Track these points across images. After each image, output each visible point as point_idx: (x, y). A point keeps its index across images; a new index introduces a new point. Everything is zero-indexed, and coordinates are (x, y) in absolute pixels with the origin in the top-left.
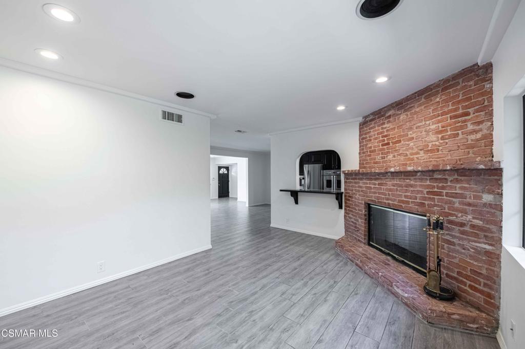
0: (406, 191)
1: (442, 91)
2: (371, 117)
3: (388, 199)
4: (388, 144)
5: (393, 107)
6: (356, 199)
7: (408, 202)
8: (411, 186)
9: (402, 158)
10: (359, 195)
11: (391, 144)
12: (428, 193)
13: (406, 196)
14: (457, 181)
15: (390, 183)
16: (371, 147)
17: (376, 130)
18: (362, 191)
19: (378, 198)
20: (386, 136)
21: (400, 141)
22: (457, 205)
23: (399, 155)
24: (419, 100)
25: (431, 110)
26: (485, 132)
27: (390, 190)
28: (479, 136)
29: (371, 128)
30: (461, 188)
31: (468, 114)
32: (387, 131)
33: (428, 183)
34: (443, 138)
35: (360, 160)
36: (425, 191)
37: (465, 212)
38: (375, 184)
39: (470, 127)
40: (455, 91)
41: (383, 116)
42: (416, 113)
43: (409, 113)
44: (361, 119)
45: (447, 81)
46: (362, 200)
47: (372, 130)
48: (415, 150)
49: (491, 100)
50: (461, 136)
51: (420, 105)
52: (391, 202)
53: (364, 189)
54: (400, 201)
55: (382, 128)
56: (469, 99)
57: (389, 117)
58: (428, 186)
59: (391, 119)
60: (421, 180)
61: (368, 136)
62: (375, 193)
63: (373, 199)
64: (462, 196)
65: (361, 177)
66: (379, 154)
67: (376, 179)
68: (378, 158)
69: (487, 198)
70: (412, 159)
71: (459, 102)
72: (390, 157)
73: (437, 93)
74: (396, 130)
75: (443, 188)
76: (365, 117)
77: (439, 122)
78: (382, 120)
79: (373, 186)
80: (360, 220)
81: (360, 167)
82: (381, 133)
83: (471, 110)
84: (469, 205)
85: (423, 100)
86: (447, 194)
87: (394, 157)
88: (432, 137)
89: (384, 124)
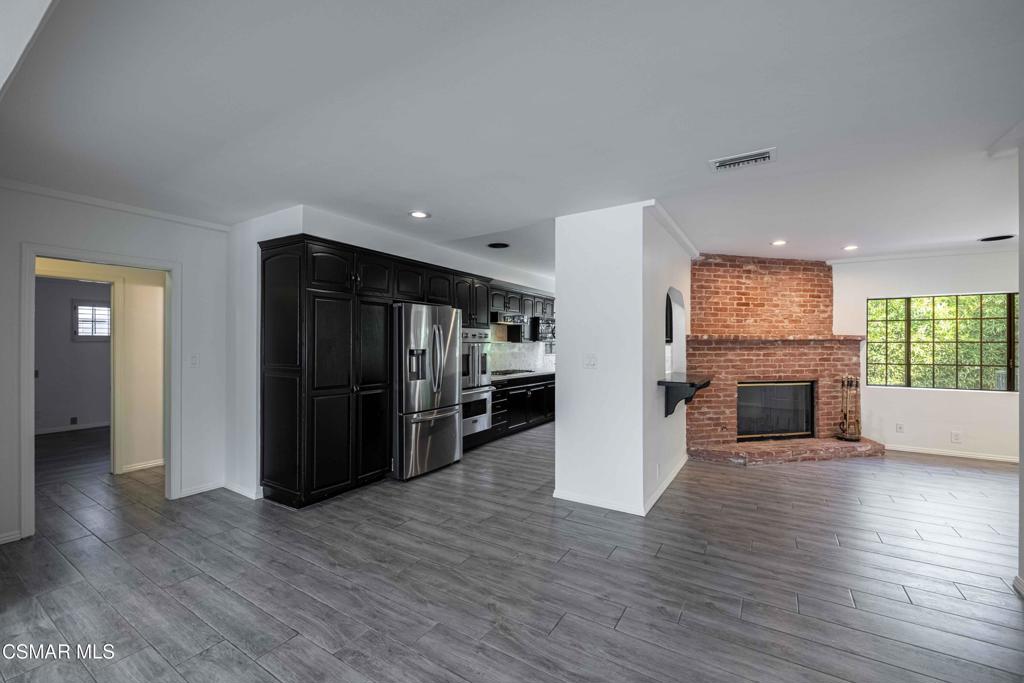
0: (800, 360)
1: (804, 269)
2: (718, 261)
3: (778, 372)
4: (748, 305)
5: (754, 263)
6: (719, 379)
7: (802, 371)
8: (805, 354)
9: (766, 324)
10: (727, 373)
11: (751, 306)
12: (820, 360)
13: (800, 366)
14: (839, 348)
15: (780, 353)
16: (716, 303)
17: (728, 282)
18: (733, 367)
19: (764, 372)
20: (744, 294)
21: (763, 305)
22: (839, 367)
23: (764, 320)
24: (784, 269)
25: (795, 283)
26: (829, 313)
27: (782, 361)
28: (826, 315)
29: (719, 276)
30: (843, 354)
31: (820, 297)
32: (747, 288)
33: (820, 351)
34: (804, 312)
35: (693, 320)
36: (818, 358)
37: (844, 371)
38: (758, 355)
39: (822, 308)
40: (812, 275)
41: (738, 266)
42: (781, 280)
43: (774, 277)
44: (697, 256)
45: (807, 263)
46: (734, 379)
47: (720, 280)
48: (781, 318)
49: (832, 291)
50: (816, 313)
51: (786, 274)
52: (782, 374)
53: (738, 363)
54: (793, 372)
55: (738, 282)
56: (821, 286)
57: (749, 272)
58: (820, 354)
59: (752, 276)
60: (815, 348)
61: (712, 285)
62: (759, 366)
63: (756, 375)
64: (842, 360)
65: (730, 345)
66: (732, 315)
67: (760, 349)
68: (732, 320)
69: (855, 359)
70: (777, 327)
71: (816, 285)
72: (750, 321)
73: (799, 270)
74: (759, 291)
75: (831, 354)
76: (708, 256)
77: (802, 296)
78: (739, 272)
79: (754, 358)
80: (727, 411)
81: (692, 331)
82: (737, 288)
83: (822, 295)
84: (847, 365)
85: (787, 270)
86: (834, 360)
87: (756, 321)
88: (797, 309)
89: (740, 277)
